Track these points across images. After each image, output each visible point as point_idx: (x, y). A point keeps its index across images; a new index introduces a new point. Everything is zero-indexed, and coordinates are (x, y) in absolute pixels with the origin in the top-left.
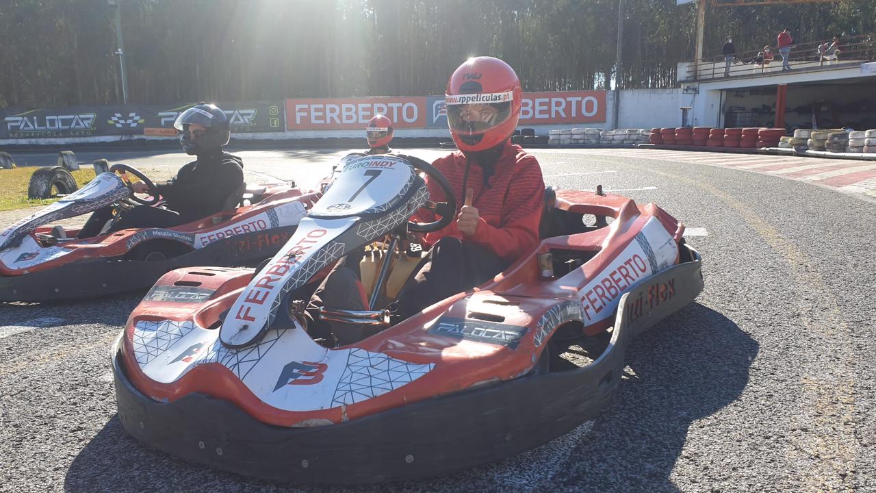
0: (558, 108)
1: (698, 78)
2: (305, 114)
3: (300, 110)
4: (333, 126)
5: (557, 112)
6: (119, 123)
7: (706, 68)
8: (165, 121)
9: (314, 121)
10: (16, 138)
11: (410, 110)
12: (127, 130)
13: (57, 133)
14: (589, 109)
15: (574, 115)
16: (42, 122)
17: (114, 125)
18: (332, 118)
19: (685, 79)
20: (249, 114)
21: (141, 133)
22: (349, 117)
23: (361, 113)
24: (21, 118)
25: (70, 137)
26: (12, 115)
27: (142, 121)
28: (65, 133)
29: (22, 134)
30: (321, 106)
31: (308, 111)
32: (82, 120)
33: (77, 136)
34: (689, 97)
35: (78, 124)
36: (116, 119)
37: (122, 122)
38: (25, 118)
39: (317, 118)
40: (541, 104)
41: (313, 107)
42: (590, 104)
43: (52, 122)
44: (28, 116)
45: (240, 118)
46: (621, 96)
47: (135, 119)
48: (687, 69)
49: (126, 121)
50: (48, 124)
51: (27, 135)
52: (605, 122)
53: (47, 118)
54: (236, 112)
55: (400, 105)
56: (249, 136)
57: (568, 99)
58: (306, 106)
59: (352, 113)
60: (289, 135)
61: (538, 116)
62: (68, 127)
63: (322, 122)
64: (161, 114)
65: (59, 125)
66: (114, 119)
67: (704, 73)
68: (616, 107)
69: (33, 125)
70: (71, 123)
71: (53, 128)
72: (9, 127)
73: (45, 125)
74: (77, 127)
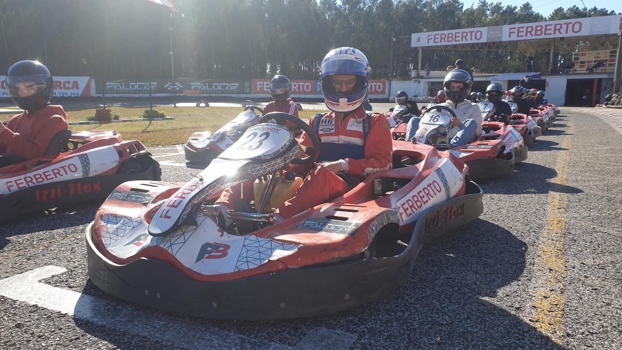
2: (262, 86)
3: (260, 85)
6: (169, 87)
7: (423, 73)
8: (194, 88)
9: (265, 90)
10: (110, 93)
11: (308, 86)
12: (173, 91)
13: (135, 92)
14: (379, 88)
15: (373, 90)
16: (127, 86)
17: (167, 88)
19: (414, 77)
20: (235, 86)
21: (182, 93)
24: (115, 84)
26: (110, 82)
27: (182, 87)
28: (140, 92)
29: (115, 92)
30: (269, 83)
31: (263, 85)
32: (150, 85)
33: (145, 93)
34: (416, 84)
35: (147, 87)
37: (172, 87)
38: (118, 84)
39: (267, 88)
41: (265, 83)
42: (379, 86)
43: (133, 86)
44: (119, 82)
45: (231, 87)
46: (391, 83)
48: (415, 73)
49: (173, 86)
51: (118, 92)
52: (385, 93)
53: (131, 84)
54: (229, 84)
55: (303, 83)
56: (234, 95)
58: (262, 83)
60: (253, 96)
62: (142, 88)
64: (192, 84)
65: (136, 87)
66: (167, 85)
67: (421, 75)
68: (390, 88)
69: (122, 87)
70: (144, 86)
71: (134, 89)
72: (108, 88)
73: (129, 87)
74: (147, 89)
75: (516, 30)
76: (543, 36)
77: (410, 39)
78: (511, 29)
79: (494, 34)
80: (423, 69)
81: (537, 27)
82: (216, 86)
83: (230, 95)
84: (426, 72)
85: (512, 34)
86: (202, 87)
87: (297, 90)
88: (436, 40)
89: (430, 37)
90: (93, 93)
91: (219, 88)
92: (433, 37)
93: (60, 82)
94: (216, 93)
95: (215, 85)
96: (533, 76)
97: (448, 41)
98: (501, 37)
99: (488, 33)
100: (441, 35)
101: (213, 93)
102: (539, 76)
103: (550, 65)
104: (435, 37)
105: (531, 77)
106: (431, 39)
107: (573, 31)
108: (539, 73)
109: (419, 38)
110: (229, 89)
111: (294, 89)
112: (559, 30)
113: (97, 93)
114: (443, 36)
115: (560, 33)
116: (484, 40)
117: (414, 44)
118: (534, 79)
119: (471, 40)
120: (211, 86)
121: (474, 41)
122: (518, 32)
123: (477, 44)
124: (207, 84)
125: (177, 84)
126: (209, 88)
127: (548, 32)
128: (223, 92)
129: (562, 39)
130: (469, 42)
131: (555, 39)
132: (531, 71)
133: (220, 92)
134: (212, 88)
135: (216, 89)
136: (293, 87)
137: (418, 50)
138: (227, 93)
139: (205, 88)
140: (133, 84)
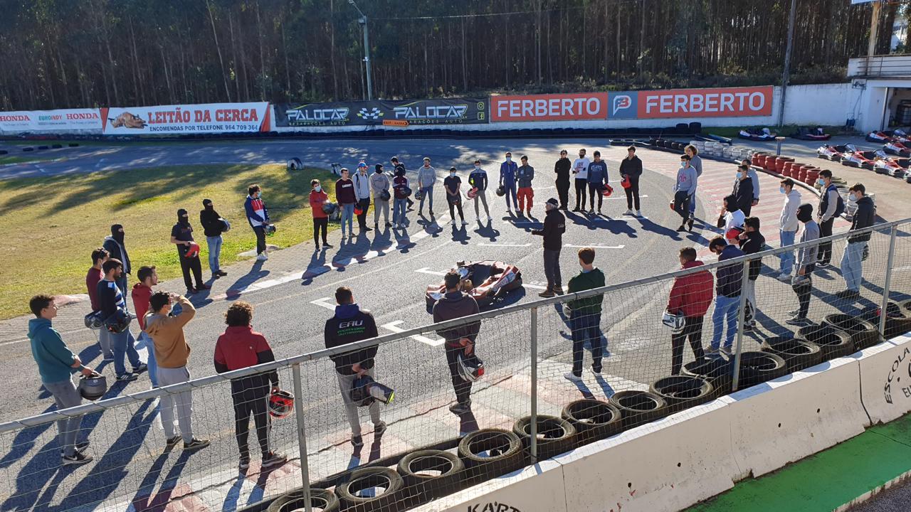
0: (726, 103)
1: (868, 74)
2: (506, 109)
3: (502, 105)
4: (528, 118)
5: (726, 106)
8: (399, 115)
9: (512, 115)
10: (293, 126)
11: (593, 104)
12: (370, 122)
13: (322, 123)
16: (311, 115)
17: (361, 117)
18: (527, 112)
19: (856, 74)
20: (462, 109)
21: (382, 124)
22: (541, 111)
23: (551, 107)
24: (297, 111)
25: (331, 126)
26: (291, 109)
27: (381, 114)
28: (327, 123)
29: (297, 124)
30: (519, 102)
31: (508, 106)
32: (339, 113)
33: (334, 125)
34: (857, 91)
35: (336, 116)
36: (363, 113)
37: (367, 115)
38: (300, 111)
39: (515, 112)
40: (711, 99)
41: (512, 102)
43: (318, 115)
44: (301, 109)
46: (787, 91)
47: (377, 113)
48: (859, 65)
49: (370, 114)
50: (315, 116)
51: (301, 124)
53: (315, 111)
54: (453, 107)
56: (461, 127)
57: (737, 95)
58: (506, 102)
59: (543, 107)
60: (492, 126)
61: (707, 109)
62: (329, 118)
64: (395, 109)
65: (323, 117)
68: (783, 102)
69: (305, 116)
70: (331, 117)
71: (318, 119)
72: (289, 118)
73: (313, 117)
74: (336, 118)
82: (431, 112)
86: (410, 114)
87: (572, 113)
90: (273, 127)
91: (436, 114)
93: (238, 111)
94: (431, 123)
95: (430, 110)
101: (426, 124)
110: (452, 116)
111: (567, 111)
113: (277, 126)
120: (423, 112)
124: (417, 108)
126: (420, 114)
128: (442, 121)
133: (438, 121)
134: (426, 115)
135: (431, 116)
136: (564, 108)
137: (871, 9)
138: (449, 123)
139: (414, 115)
140: (318, 111)
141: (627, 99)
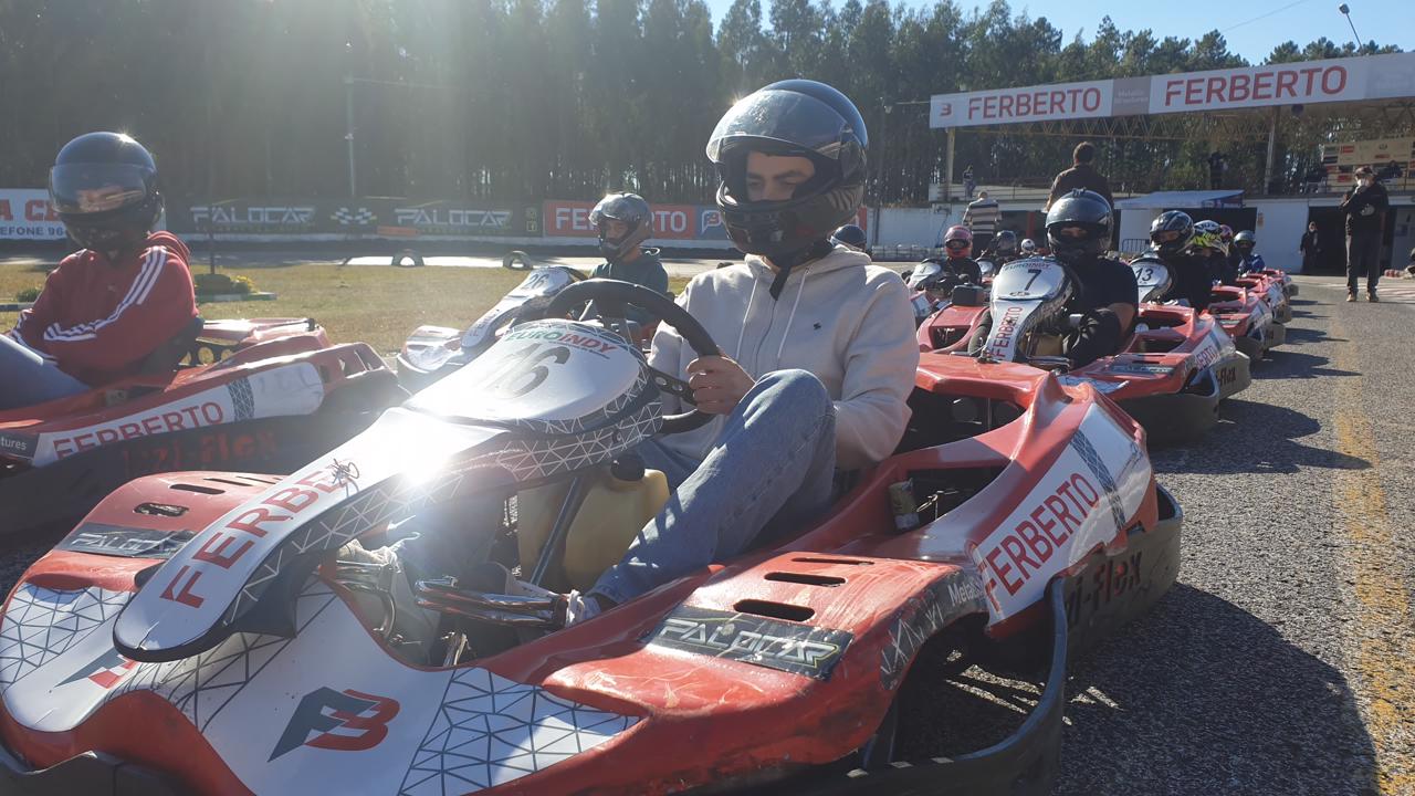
1: (949, 199)
2: (567, 218)
3: (562, 214)
6: (344, 218)
7: (958, 190)
8: (403, 220)
9: (575, 227)
10: (202, 232)
11: (678, 219)
12: (353, 227)
13: (261, 228)
16: (242, 214)
17: (338, 222)
19: (937, 199)
20: (503, 216)
21: (376, 233)
24: (214, 209)
25: (278, 233)
26: (201, 204)
27: (374, 218)
28: (272, 229)
29: (213, 229)
31: (570, 215)
32: (297, 213)
33: (286, 232)
34: (941, 217)
35: (291, 217)
36: (341, 214)
37: (350, 218)
38: (220, 209)
39: (579, 223)
41: (575, 211)
43: (256, 216)
44: (222, 206)
45: (493, 220)
46: (881, 213)
48: (939, 190)
49: (354, 216)
50: (250, 217)
51: (221, 229)
53: (250, 209)
54: (489, 213)
55: (667, 213)
56: (500, 239)
58: (568, 210)
60: (546, 241)
63: (585, 228)
64: (397, 211)
65: (265, 219)
66: (339, 214)
67: (953, 195)
68: (877, 224)
69: (230, 217)
70: (281, 219)
72: (196, 219)
73: (246, 218)
74: (289, 222)
75: (1183, 88)
76: (1249, 102)
77: (928, 107)
78: (1170, 84)
79: (1128, 97)
80: (957, 179)
81: (1234, 79)
82: (457, 218)
83: (491, 239)
84: (964, 189)
85: (1172, 97)
86: (423, 219)
88: (990, 112)
89: (974, 104)
91: (465, 221)
92: (981, 104)
94: (455, 234)
95: (454, 215)
96: (1224, 200)
97: (1018, 114)
98: (1147, 104)
99: (1115, 95)
100: (1002, 98)
101: (449, 234)
102: (1239, 199)
103: (1268, 172)
104: (986, 103)
105: (1219, 203)
106: (978, 108)
107: (1325, 89)
108: (1241, 191)
109: (949, 106)
110: (489, 224)
112: (1289, 86)
114: (1006, 102)
115: (1293, 94)
116: (1105, 111)
117: (936, 121)
118: (1226, 205)
119: (1074, 109)
120: (443, 216)
121: (1081, 113)
122: (1189, 92)
123: (1090, 120)
124: (435, 211)
125: (361, 210)
126: (438, 220)
127: (1261, 92)
128: (473, 232)
129: (1297, 108)
130: (1069, 115)
131: (1277, 108)
132: (1219, 188)
134: (448, 220)
135: (457, 224)
137: (946, 135)
138: (483, 234)
139: (429, 221)
140: (254, 209)
141: (717, 215)
